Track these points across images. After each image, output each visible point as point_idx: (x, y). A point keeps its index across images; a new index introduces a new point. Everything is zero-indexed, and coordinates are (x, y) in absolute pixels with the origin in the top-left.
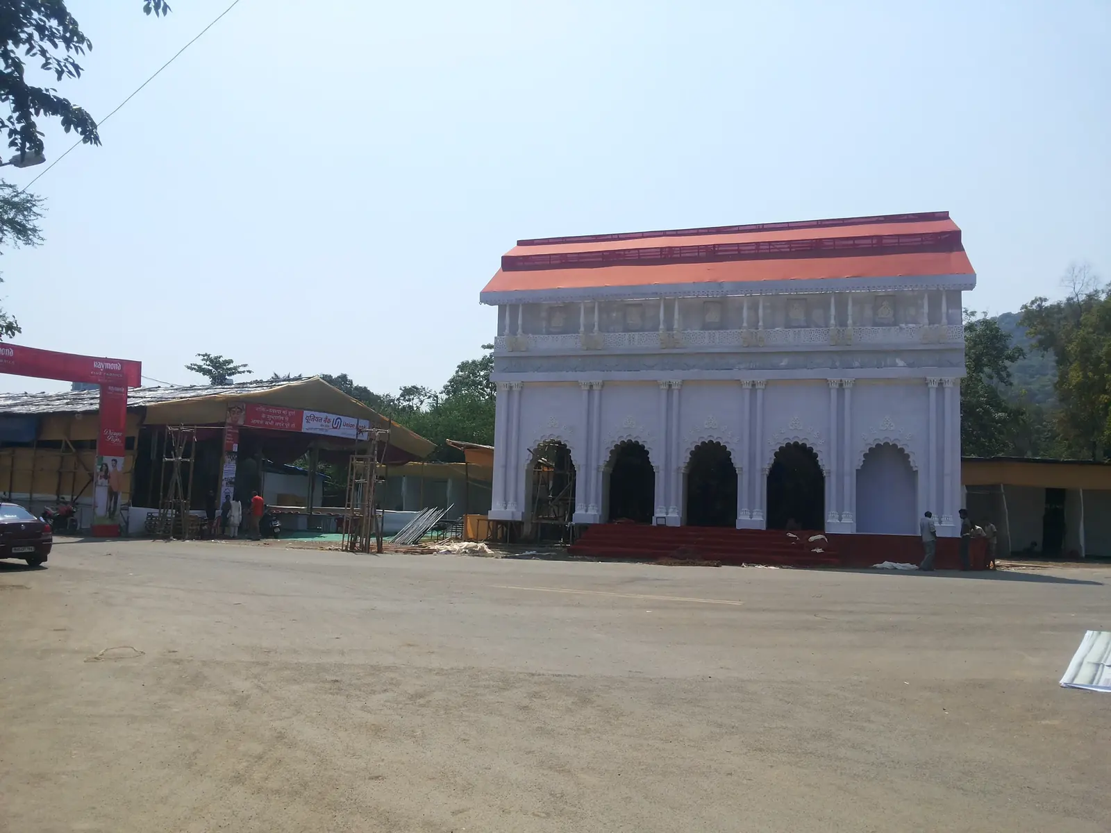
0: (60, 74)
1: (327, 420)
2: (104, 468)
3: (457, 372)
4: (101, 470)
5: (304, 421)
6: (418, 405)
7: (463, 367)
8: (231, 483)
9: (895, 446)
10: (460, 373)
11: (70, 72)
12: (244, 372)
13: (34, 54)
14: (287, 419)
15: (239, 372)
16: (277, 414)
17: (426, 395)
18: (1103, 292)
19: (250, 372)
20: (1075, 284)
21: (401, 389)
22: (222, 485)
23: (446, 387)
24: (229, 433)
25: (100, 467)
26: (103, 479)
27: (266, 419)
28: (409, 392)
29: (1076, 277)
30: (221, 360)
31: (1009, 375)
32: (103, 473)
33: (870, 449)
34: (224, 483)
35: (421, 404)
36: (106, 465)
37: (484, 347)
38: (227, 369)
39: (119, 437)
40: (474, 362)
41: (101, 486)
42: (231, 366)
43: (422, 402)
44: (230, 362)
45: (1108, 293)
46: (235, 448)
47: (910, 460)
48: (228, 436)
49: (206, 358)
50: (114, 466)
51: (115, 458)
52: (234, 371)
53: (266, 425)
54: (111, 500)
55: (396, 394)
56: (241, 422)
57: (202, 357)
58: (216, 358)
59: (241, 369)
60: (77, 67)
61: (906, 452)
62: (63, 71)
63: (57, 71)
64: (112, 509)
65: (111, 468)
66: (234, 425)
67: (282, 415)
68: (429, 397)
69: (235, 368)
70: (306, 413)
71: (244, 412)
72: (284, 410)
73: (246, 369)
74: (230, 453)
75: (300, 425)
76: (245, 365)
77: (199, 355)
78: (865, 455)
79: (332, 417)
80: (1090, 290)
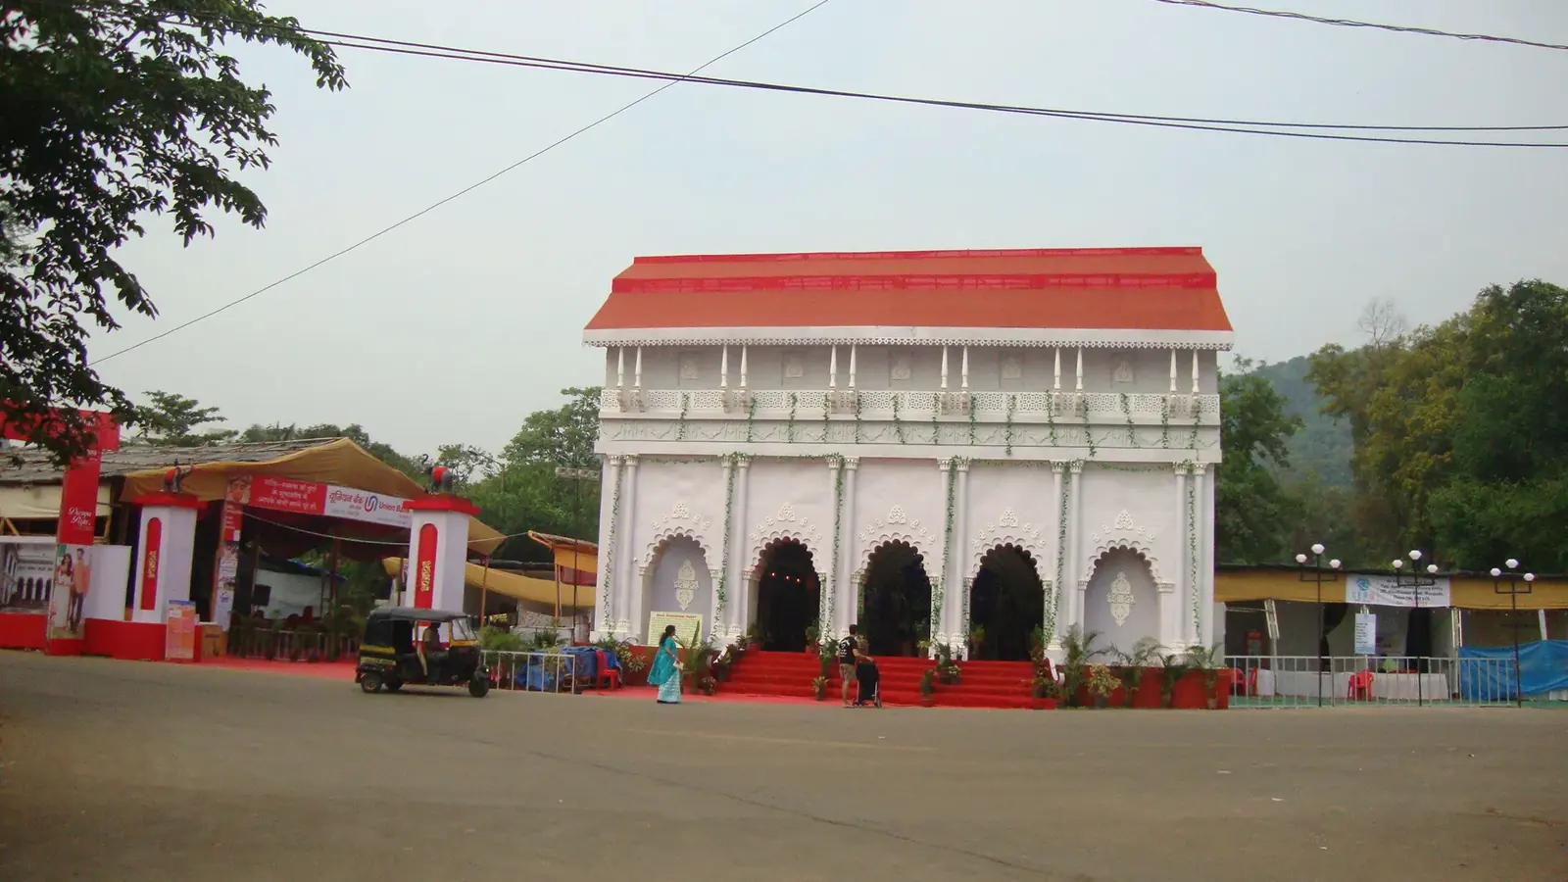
0: (243, 162)
1: (358, 500)
2: (67, 560)
3: (524, 428)
4: (63, 563)
5: (328, 501)
6: (465, 473)
7: (535, 420)
8: (230, 584)
9: (1133, 550)
10: (529, 430)
11: (255, 162)
12: (213, 419)
13: (218, 142)
14: (305, 497)
15: (207, 420)
16: (293, 490)
17: (476, 460)
18: (1410, 339)
19: (221, 419)
20: (1375, 329)
21: (440, 450)
22: (218, 588)
23: (507, 449)
24: (229, 514)
25: (62, 558)
26: (64, 576)
27: (278, 497)
28: (451, 454)
29: (1377, 318)
30: (181, 400)
31: (1285, 452)
32: (65, 568)
33: (1103, 554)
34: (221, 584)
35: (469, 473)
36: (70, 557)
37: (564, 392)
38: (188, 414)
39: (87, 518)
40: (550, 413)
41: (63, 584)
42: (195, 409)
43: (471, 470)
44: (195, 402)
45: (1415, 341)
46: (237, 536)
47: (1151, 568)
48: (228, 520)
49: (158, 397)
50: (80, 558)
51: (80, 546)
52: (200, 417)
53: (277, 505)
54: (74, 607)
55: (435, 457)
56: (245, 500)
57: (152, 397)
58: (173, 398)
59: (209, 415)
60: (263, 158)
61: (1146, 559)
62: (247, 160)
63: (240, 159)
64: (75, 616)
65: (75, 561)
66: (236, 505)
67: (299, 491)
68: (482, 462)
69: (201, 413)
70: (331, 489)
71: (249, 487)
72: (302, 484)
73: (216, 414)
74: (230, 542)
75: (322, 505)
76: (214, 409)
77: (149, 393)
78: (1097, 562)
79: (364, 494)
80: (1394, 337)
